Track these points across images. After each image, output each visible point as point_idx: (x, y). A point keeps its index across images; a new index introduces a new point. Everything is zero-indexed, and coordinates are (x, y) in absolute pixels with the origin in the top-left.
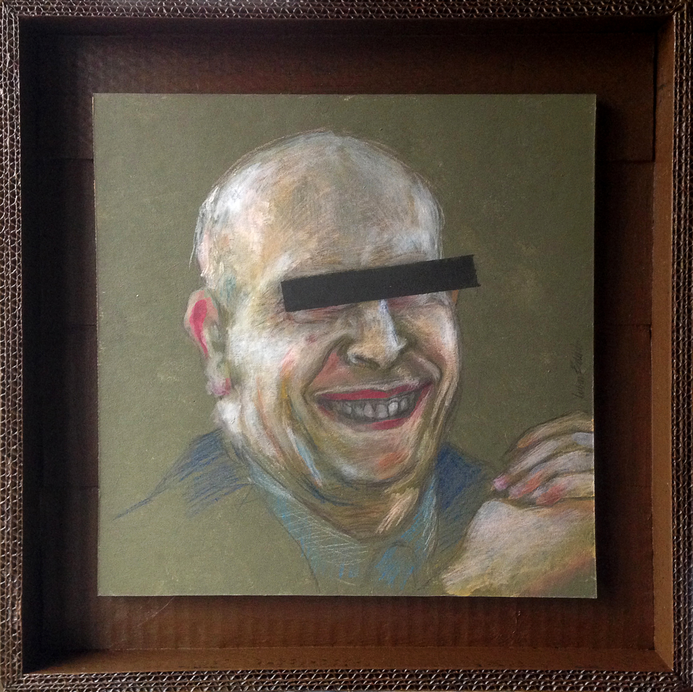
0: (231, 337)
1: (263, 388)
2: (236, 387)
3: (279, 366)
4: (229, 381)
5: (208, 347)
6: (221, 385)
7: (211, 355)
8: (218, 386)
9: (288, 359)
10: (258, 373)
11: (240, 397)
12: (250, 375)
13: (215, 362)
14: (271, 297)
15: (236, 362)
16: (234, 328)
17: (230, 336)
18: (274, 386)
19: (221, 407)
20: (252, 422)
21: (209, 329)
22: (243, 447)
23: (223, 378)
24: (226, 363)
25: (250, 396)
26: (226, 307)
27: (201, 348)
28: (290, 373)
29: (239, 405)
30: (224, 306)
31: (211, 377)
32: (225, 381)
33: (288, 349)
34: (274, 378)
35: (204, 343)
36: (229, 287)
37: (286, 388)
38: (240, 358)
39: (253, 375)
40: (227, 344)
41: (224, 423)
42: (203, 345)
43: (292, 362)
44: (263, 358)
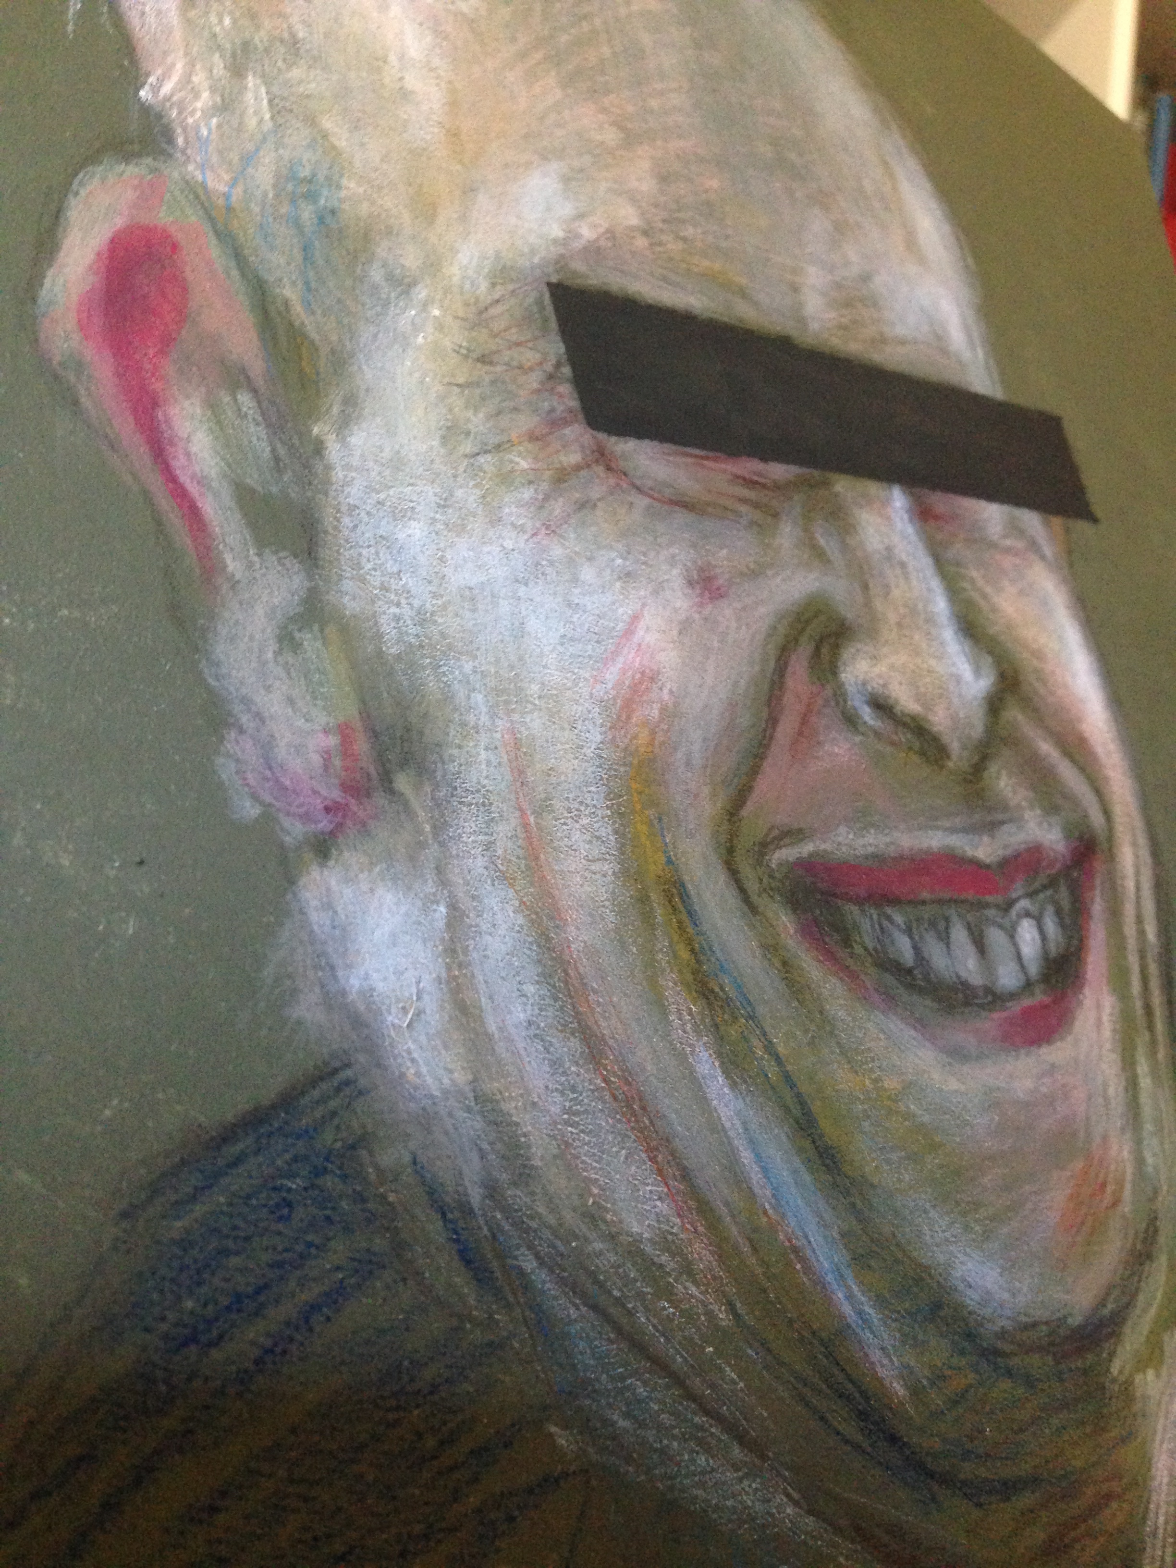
0: (347, 483)
1: (544, 808)
2: (402, 782)
3: (599, 691)
4: (362, 746)
5: (209, 507)
6: (316, 759)
7: (233, 565)
8: (296, 765)
9: (629, 658)
10: (509, 712)
11: (433, 850)
12: (471, 719)
13: (260, 610)
14: (514, 335)
15: (387, 628)
16: (358, 439)
17: (338, 474)
18: (595, 796)
19: (328, 906)
20: (519, 1014)
21: (212, 405)
22: (492, 1190)
23: (322, 719)
24: (331, 630)
25: (488, 846)
26: (298, 308)
27: (165, 503)
28: (653, 733)
29: (429, 902)
30: (286, 303)
31: (246, 701)
32: (333, 741)
33: (624, 611)
34: (589, 752)
35: (184, 479)
36: (307, 213)
37: (651, 813)
38: (406, 612)
39: (484, 719)
40: (328, 521)
41: (357, 1022)
42: (180, 494)
43: (652, 679)
44: (519, 632)
